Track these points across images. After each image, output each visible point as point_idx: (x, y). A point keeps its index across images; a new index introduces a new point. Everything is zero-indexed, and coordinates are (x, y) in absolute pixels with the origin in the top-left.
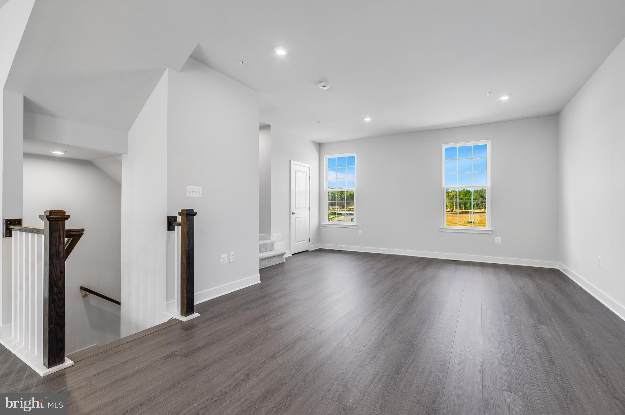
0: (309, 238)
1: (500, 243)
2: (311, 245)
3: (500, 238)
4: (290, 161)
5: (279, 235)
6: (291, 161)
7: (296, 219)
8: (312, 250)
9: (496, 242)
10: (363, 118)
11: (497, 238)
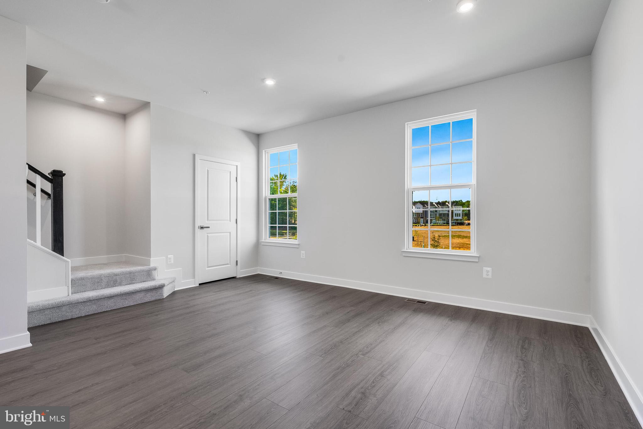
0: (237, 261)
1: (490, 277)
2: (241, 270)
3: (489, 269)
4: (194, 155)
5: (170, 259)
6: (196, 155)
7: (208, 236)
8: (241, 276)
9: (485, 276)
10: (263, 80)
11: (485, 269)
